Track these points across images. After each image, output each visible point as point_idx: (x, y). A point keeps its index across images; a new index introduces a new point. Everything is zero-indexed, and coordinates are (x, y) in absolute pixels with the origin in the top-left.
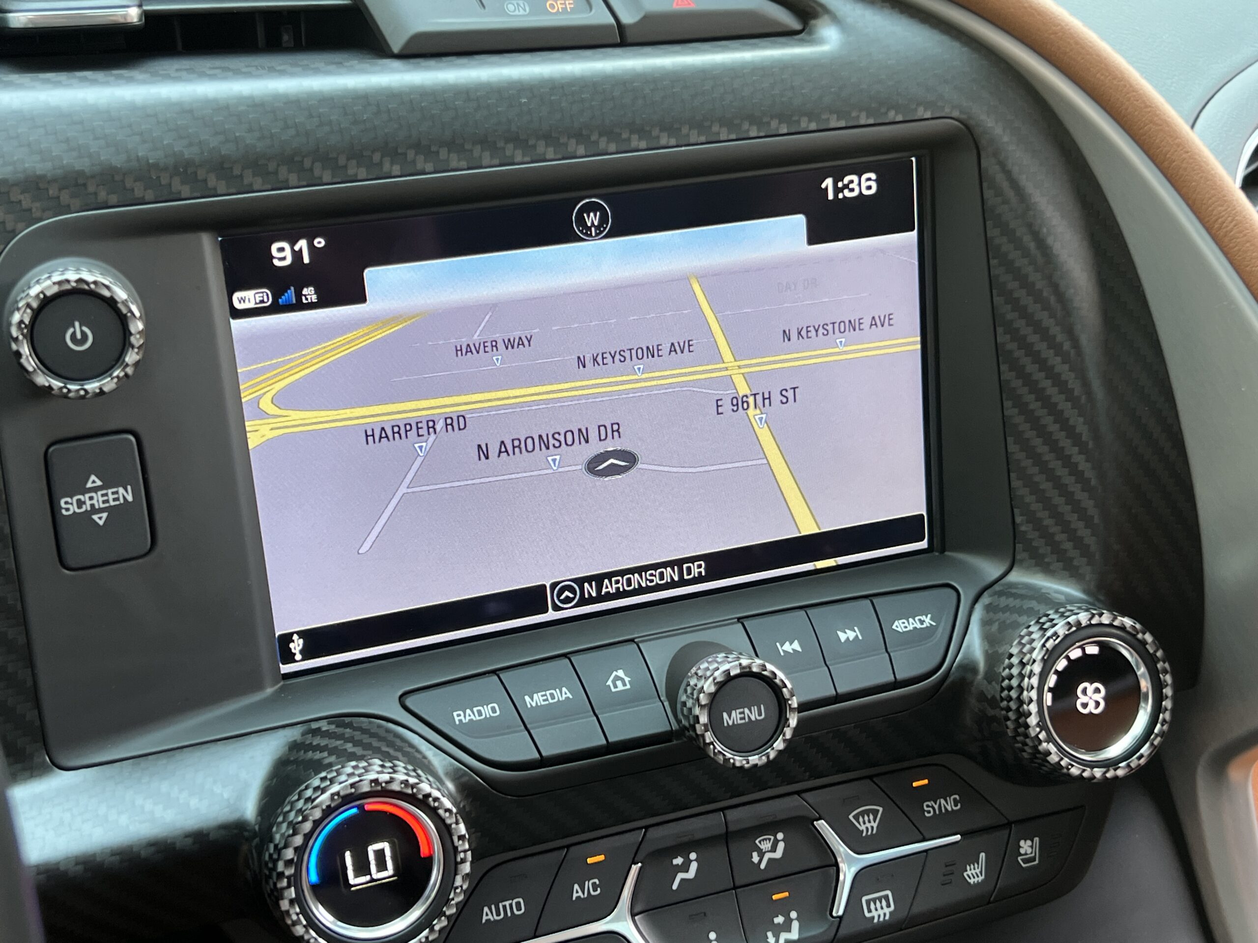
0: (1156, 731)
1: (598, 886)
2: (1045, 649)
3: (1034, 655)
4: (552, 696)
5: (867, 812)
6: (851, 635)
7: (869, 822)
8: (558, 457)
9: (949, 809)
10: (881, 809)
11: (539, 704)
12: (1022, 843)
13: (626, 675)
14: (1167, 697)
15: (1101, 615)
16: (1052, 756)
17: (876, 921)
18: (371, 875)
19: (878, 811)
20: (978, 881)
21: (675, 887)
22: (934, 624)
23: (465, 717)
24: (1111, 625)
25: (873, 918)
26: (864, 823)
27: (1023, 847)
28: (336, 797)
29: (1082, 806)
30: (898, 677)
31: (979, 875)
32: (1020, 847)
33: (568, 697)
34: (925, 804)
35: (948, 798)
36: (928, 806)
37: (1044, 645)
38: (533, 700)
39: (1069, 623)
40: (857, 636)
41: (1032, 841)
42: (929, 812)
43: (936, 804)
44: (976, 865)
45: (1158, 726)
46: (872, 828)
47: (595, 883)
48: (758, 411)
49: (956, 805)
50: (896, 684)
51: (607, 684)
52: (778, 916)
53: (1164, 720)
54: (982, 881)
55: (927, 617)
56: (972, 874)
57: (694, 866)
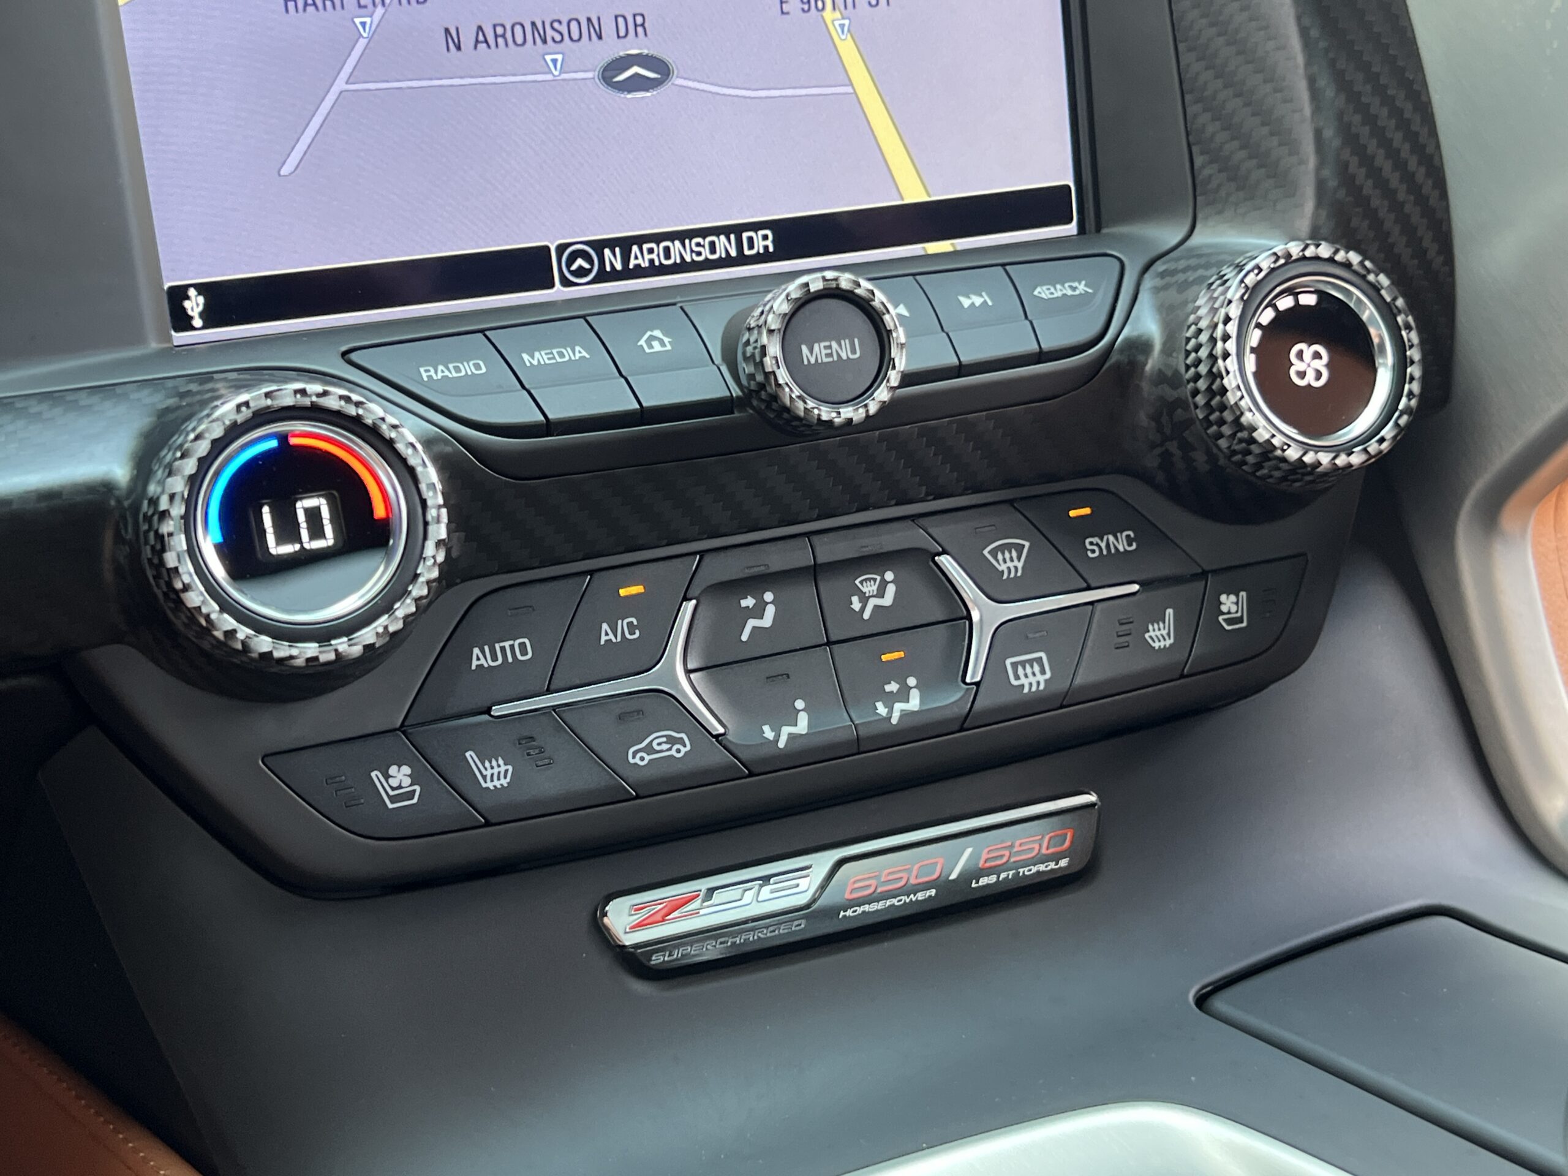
0: (1401, 407)
1: (636, 627)
2: (1243, 285)
3: (1229, 295)
4: (561, 355)
5: (1009, 547)
6: (978, 301)
7: (1012, 560)
8: (559, 57)
9: (1121, 549)
10: (1027, 544)
11: (542, 363)
12: (1223, 598)
13: (664, 335)
14: (1412, 362)
15: (1318, 246)
16: (1260, 430)
17: (1026, 690)
18: (301, 543)
19: (1023, 546)
20: (1165, 646)
21: (745, 637)
22: (1090, 291)
23: (436, 372)
24: (1331, 260)
25: (1023, 686)
26: (1005, 561)
27: (1225, 604)
28: (244, 409)
29: (1304, 554)
30: (1043, 346)
31: (1167, 638)
32: (1221, 603)
33: (585, 357)
34: (1088, 541)
35: (1119, 535)
36: (1091, 543)
37: (1242, 281)
38: (533, 358)
39: (1275, 254)
40: (985, 302)
41: (1237, 596)
42: (1093, 551)
43: (1102, 540)
44: (1161, 625)
45: (1404, 400)
46: (1016, 568)
47: (632, 622)
48: (837, 15)
49: (1130, 545)
50: (1041, 357)
51: (639, 344)
52: (890, 683)
53: (1411, 394)
54: (1171, 645)
55: (1080, 283)
56: (1157, 636)
57: (770, 611)
